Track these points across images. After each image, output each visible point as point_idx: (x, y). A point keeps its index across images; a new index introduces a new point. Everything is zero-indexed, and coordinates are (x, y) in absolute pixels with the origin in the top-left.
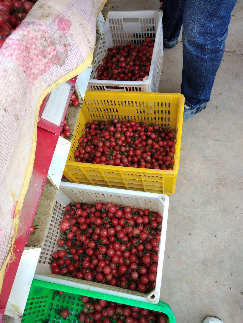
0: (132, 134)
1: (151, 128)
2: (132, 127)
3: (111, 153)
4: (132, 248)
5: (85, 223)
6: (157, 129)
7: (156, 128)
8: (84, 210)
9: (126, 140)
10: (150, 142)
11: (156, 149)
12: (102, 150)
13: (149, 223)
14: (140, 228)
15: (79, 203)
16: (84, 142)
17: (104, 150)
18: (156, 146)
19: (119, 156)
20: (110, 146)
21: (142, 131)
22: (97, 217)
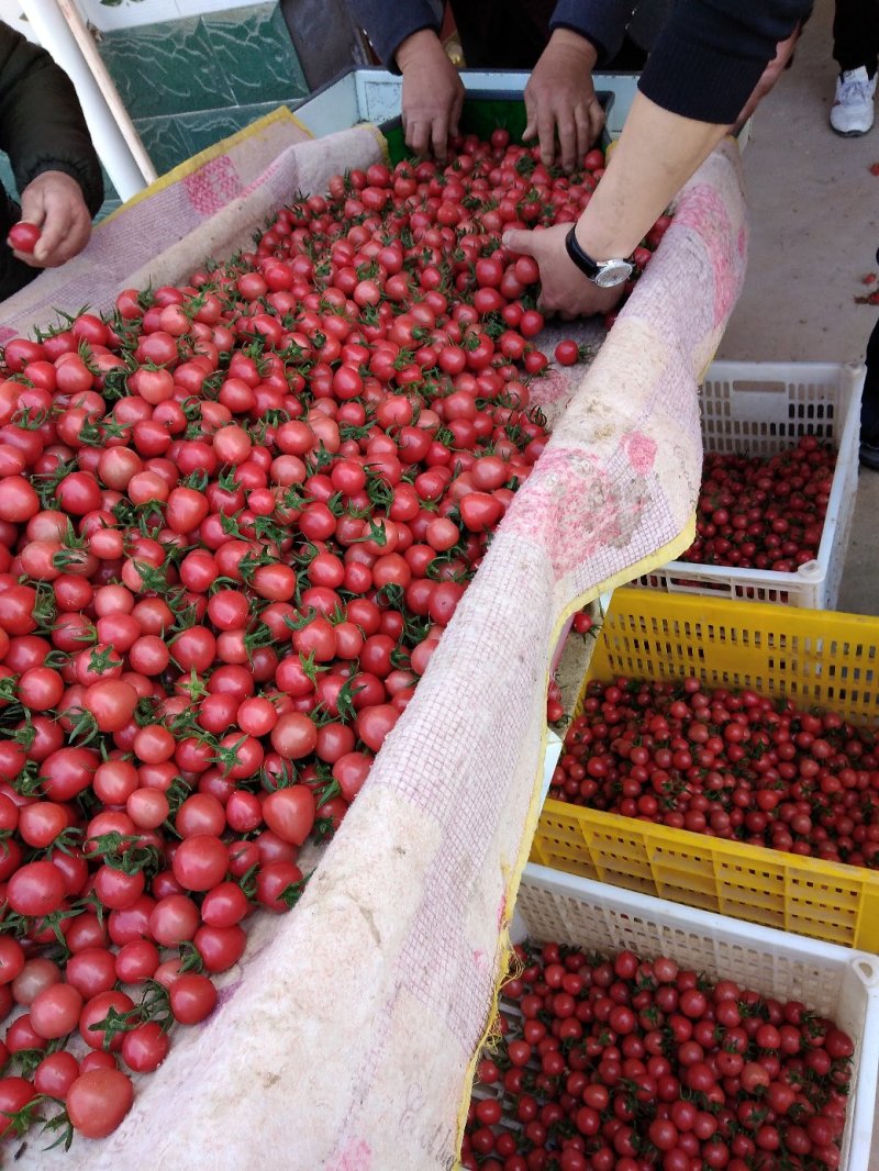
0: (747, 734)
1: (813, 722)
2: (746, 709)
3: (676, 789)
4: (737, 1132)
5: (574, 1015)
6: (835, 728)
7: (832, 722)
8: (570, 970)
9: (726, 751)
10: (810, 767)
11: (831, 796)
12: (642, 774)
13: (803, 1054)
14: (768, 1066)
15: (553, 945)
16: (580, 743)
17: (650, 775)
18: (833, 784)
19: (702, 802)
20: (673, 765)
21: (781, 726)
22: (618, 1004)
